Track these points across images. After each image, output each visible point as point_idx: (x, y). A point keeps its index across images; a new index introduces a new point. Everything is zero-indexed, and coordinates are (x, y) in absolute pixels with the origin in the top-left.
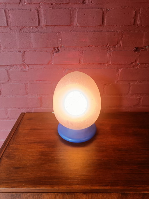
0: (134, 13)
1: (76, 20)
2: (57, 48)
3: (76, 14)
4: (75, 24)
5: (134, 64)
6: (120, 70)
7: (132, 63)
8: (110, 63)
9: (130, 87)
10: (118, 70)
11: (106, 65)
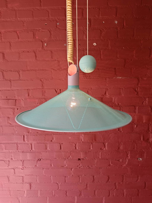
0: (74, 145)
1: (48, 148)
2: (40, 159)
3: (48, 145)
4: (48, 149)
5: (79, 166)
6: (73, 169)
7: (78, 166)
8: (67, 166)
9: (79, 178)
10: (71, 169)
11: (65, 166)
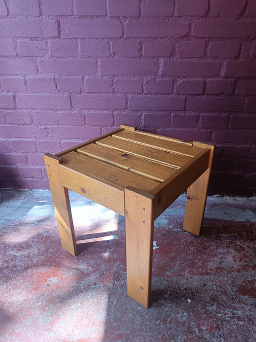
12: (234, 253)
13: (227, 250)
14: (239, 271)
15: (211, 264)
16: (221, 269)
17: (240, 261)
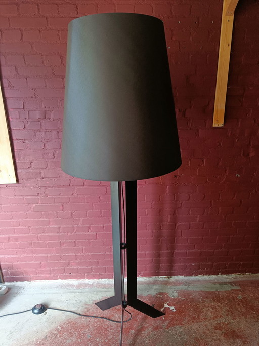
12: (211, 309)
13: (208, 309)
14: (214, 319)
15: (201, 317)
16: (206, 319)
17: (214, 313)
